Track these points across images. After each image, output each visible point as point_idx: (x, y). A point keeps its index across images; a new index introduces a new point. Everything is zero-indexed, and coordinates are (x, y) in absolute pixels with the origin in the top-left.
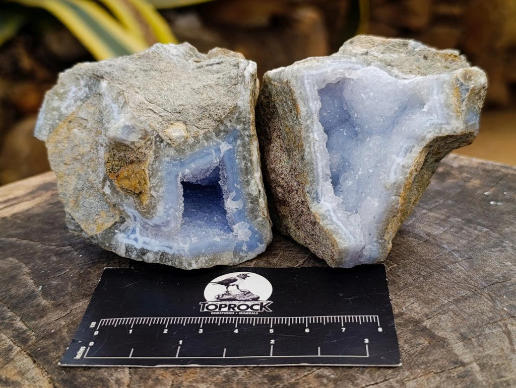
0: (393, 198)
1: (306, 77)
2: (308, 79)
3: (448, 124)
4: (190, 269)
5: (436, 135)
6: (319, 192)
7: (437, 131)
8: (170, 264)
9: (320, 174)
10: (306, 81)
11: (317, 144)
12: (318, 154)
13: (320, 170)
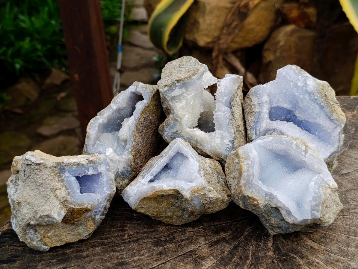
0: (150, 190)
1: (177, 143)
2: (177, 144)
3: (186, 192)
4: (115, 191)
5: (179, 189)
6: (146, 176)
7: (181, 189)
8: (112, 199)
9: (152, 171)
10: (176, 144)
11: (159, 163)
12: (157, 165)
13: (152, 170)
